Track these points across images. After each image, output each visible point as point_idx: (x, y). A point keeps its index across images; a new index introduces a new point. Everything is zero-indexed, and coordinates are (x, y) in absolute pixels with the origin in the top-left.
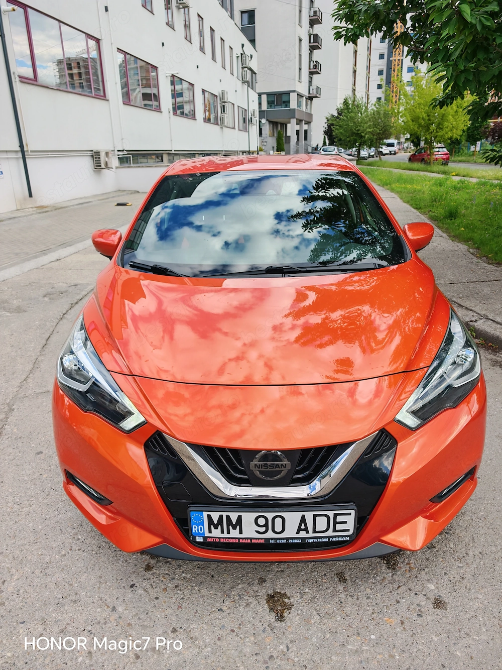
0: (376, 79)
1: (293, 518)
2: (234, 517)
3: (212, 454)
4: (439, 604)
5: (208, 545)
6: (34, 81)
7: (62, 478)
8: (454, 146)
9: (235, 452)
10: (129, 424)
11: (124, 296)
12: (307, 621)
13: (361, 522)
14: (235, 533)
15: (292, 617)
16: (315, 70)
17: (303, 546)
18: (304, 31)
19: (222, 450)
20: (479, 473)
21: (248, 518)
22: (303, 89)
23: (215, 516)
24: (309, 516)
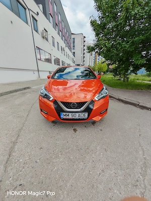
0: (93, 63)
1: (77, 114)
2: (68, 114)
3: (64, 103)
4: (101, 130)
5: (63, 119)
6: (40, 60)
7: (40, 111)
8: (104, 72)
9: (68, 103)
10: (51, 99)
11: (52, 84)
12: (80, 133)
13: (88, 115)
14: (68, 117)
15: (77, 132)
16: (84, 61)
17: (79, 120)
18: (82, 55)
19: (66, 103)
20: (108, 110)
21: (70, 114)
22: (82, 64)
23: (65, 114)
24: (80, 114)
